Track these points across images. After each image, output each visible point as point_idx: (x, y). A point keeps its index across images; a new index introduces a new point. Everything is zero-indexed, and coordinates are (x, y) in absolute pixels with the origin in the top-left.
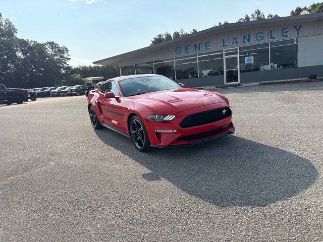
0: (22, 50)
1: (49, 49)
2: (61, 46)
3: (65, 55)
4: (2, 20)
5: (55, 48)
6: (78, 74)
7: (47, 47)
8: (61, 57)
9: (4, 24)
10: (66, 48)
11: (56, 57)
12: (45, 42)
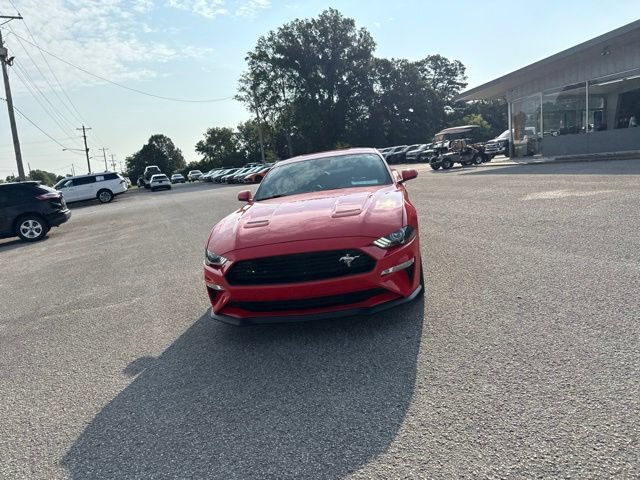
0: (381, 79)
1: (429, 69)
2: (452, 62)
3: (458, 79)
4: (357, 32)
5: (440, 68)
6: (477, 114)
7: (426, 67)
8: (450, 82)
9: (358, 37)
10: (460, 65)
11: (440, 85)
12: (424, 57)
